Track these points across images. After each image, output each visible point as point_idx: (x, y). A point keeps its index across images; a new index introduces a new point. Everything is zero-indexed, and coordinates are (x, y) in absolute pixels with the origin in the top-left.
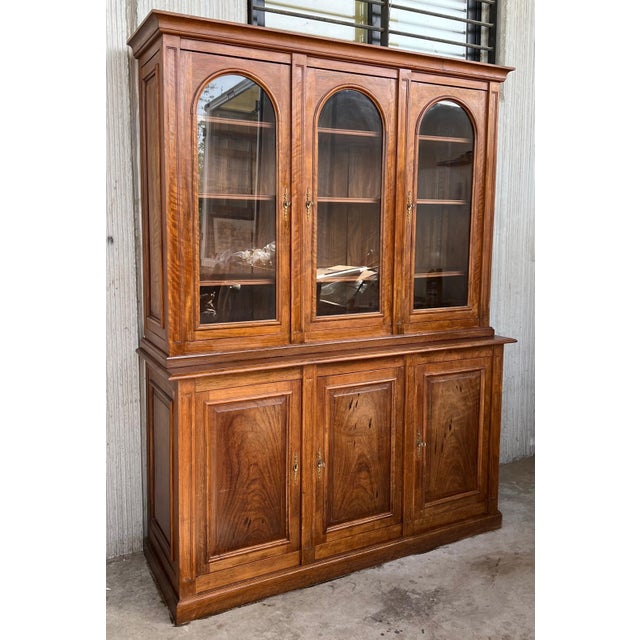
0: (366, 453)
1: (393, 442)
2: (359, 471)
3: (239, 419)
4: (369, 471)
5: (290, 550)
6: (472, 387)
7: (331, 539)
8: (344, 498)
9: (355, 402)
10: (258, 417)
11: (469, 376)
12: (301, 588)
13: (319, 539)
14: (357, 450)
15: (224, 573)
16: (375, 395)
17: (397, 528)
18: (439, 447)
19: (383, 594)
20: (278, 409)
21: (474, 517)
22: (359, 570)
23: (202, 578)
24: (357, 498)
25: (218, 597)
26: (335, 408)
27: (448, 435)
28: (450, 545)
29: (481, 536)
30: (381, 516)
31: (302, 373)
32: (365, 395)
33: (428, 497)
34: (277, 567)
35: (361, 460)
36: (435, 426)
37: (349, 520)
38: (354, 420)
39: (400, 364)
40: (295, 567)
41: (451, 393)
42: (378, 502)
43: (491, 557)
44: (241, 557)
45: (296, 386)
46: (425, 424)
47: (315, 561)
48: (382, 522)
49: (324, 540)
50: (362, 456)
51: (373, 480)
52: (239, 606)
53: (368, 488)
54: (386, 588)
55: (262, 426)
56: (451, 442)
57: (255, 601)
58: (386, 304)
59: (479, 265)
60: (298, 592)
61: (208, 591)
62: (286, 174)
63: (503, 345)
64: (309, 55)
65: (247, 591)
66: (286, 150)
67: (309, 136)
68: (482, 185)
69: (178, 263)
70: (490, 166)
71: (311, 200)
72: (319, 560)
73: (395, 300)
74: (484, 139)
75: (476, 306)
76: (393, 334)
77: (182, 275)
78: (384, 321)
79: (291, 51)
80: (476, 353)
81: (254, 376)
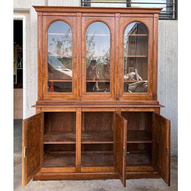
12: (75, 180)
21: (147, 171)
22: (97, 179)
28: (135, 180)
31: (76, 110)
43: (146, 187)
47: (80, 172)
52: (53, 180)
57: (59, 180)
58: (112, 90)
59: (152, 78)
60: (73, 181)
61: (44, 173)
62: (75, 48)
63: (160, 107)
64: (82, 13)
65: (56, 176)
66: (75, 41)
67: (83, 37)
68: (152, 50)
69: (41, 74)
70: (155, 43)
71: (84, 56)
72: (82, 172)
73: (115, 89)
74: (152, 34)
75: (151, 93)
76: (115, 100)
77: (42, 78)
78: (112, 95)
79: (76, 12)
80: (148, 110)
81: (60, 109)
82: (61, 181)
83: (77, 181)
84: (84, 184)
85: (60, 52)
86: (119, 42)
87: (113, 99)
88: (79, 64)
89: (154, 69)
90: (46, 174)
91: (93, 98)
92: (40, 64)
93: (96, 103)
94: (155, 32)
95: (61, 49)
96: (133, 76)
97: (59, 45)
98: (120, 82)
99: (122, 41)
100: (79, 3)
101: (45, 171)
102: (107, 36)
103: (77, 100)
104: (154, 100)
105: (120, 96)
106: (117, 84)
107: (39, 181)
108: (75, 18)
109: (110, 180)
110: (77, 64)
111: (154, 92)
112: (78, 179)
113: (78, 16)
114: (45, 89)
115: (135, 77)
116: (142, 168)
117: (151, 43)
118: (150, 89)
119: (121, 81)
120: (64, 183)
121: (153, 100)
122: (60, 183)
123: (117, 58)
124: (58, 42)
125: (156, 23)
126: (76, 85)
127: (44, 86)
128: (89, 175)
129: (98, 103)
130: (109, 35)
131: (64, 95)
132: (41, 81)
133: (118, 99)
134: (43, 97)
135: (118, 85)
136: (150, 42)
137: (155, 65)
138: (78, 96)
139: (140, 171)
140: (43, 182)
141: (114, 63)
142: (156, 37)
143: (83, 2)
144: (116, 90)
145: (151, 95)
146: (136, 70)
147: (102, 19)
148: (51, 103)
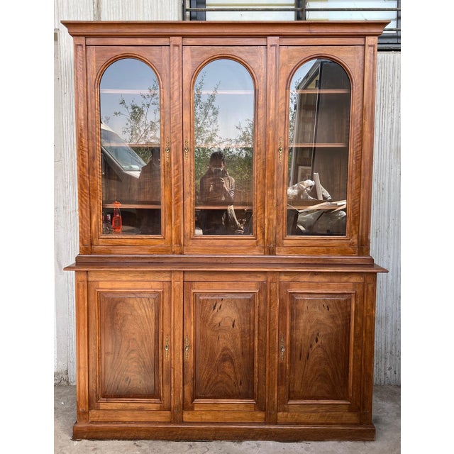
0: (229, 346)
1: (256, 344)
2: (224, 360)
3: (121, 304)
4: (233, 363)
5: (162, 409)
6: (341, 308)
7: (198, 409)
8: (209, 379)
9: (218, 305)
10: (136, 306)
11: (337, 298)
13: (186, 406)
14: (221, 343)
15: (110, 412)
16: (238, 302)
17: (261, 415)
18: (304, 355)
20: (152, 301)
21: (342, 424)
23: (93, 412)
24: (221, 381)
25: (103, 428)
26: (201, 308)
27: (314, 347)
28: (313, 443)
29: (349, 443)
30: (245, 401)
31: (171, 277)
32: (229, 301)
33: (292, 396)
34: (152, 418)
35: (225, 352)
36: (299, 334)
37: (215, 398)
38: (218, 319)
39: (262, 278)
41: (317, 310)
42: (241, 389)
44: (124, 404)
45: (166, 286)
46: (288, 332)
47: (182, 422)
48: (247, 407)
49: (192, 409)
50: (225, 349)
51: (237, 370)
52: (119, 440)
53: (232, 376)
55: (139, 312)
56: (317, 353)
57: (131, 439)
58: (258, 229)
59: (358, 200)
60: (164, 443)
61: (97, 422)
62: (167, 127)
63: (376, 273)
64: (184, 36)
65: (125, 430)
66: (167, 109)
67: (186, 97)
68: (360, 129)
69: (86, 191)
70: (368, 112)
71: (189, 146)
72: (186, 422)
73: (266, 226)
74: (361, 89)
75: (355, 236)
76: (264, 254)
77: (88, 199)
78: (257, 242)
79: (168, 36)
80: (345, 279)
81: (132, 275)
82: (138, 442)
83: (173, 443)
84: (192, 450)
85: (138, 131)
86: (275, 109)
87: (260, 251)
88: (178, 167)
89: (362, 177)
90: (103, 425)
91: (211, 248)
92: (83, 165)
93: (219, 261)
94: (369, 84)
95: (141, 124)
96: (309, 189)
97: (137, 113)
98: (277, 209)
99: (284, 107)
100: (176, 12)
101: (101, 419)
102: (247, 95)
103: (174, 253)
104: (363, 256)
105: (276, 244)
106: (270, 214)
107: (85, 442)
108: (167, 52)
109: (253, 443)
110: (172, 165)
111: (362, 236)
112: (177, 439)
113: (175, 45)
114: (95, 226)
115: (314, 191)
116: (329, 417)
117: (356, 113)
118: (353, 227)
119: (281, 206)
120: (143, 448)
121: (359, 255)
122: (136, 447)
123: (270, 151)
124: (134, 108)
125: (370, 61)
126: (171, 216)
127: (94, 219)
128: (203, 429)
129: (223, 261)
130: (252, 92)
131: (141, 241)
132: (86, 206)
133: (272, 252)
134: (91, 244)
135: (271, 217)
136: (355, 109)
137: (367, 168)
138: (176, 243)
139: (324, 422)
140: (96, 445)
141: (264, 163)
142: (369, 97)
143: (187, 10)
144: (268, 229)
145: (356, 241)
146: (316, 175)
147: (235, 51)
148: (111, 261)
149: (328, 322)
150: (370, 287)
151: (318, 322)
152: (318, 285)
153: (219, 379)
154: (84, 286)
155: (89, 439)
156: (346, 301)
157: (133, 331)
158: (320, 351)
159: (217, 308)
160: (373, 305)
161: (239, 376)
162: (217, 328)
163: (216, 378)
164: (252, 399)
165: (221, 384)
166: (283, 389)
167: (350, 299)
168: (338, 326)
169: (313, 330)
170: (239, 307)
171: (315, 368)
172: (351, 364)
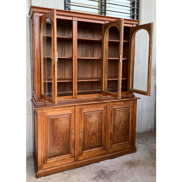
0: (95, 130)
1: (103, 127)
2: (93, 135)
3: (56, 120)
4: (96, 135)
5: (71, 157)
6: (127, 111)
7: (84, 154)
8: (88, 143)
10: (62, 120)
11: (126, 108)
12: (75, 168)
13: (80, 154)
14: (92, 129)
15: (52, 163)
16: (98, 114)
17: (104, 152)
18: (117, 129)
19: (98, 171)
20: (68, 117)
21: (128, 149)
22: (92, 163)
23: (45, 165)
24: (92, 143)
25: (49, 170)
26: (85, 117)
27: (120, 125)
28: (120, 157)
29: (130, 154)
31: (75, 107)
32: (95, 114)
33: (114, 143)
34: (68, 162)
35: (93, 132)
36: (116, 122)
37: (90, 149)
38: (91, 121)
39: (105, 105)
40: (73, 162)
41: (121, 113)
42: (98, 144)
43: (131, 161)
44: (57, 159)
45: (73, 111)
46: (113, 122)
47: (79, 161)
48: (100, 150)
49: (82, 155)
50: (93, 131)
51: (97, 138)
53: (95, 140)
54: (99, 169)
55: (63, 122)
56: (121, 127)
57: (61, 172)
63: (137, 99)
64: (78, 17)
69: (39, 76)
72: (80, 160)
77: (40, 79)
79: (72, 17)
80: (128, 102)
81: (61, 108)
82: (64, 172)
83: (77, 169)
92: (38, 65)
101: (48, 167)
103: (74, 98)
107: (43, 178)
109: (103, 162)
113: (75, 20)
116: (124, 147)
120: (67, 173)
121: (130, 94)
139: (122, 149)
149: (124, 117)
150: (135, 104)
151: (121, 117)
152: (121, 105)
153: (91, 142)
154: (41, 115)
155: (44, 176)
156: (129, 109)
157: (61, 130)
158: (122, 127)
159: (91, 116)
160: (136, 109)
161: (97, 140)
162: (91, 124)
163: (90, 142)
164: (101, 147)
165: (92, 144)
166: (111, 141)
167: (130, 108)
168: (127, 117)
169: (120, 120)
170: (98, 115)
171: (120, 132)
172: (130, 129)
